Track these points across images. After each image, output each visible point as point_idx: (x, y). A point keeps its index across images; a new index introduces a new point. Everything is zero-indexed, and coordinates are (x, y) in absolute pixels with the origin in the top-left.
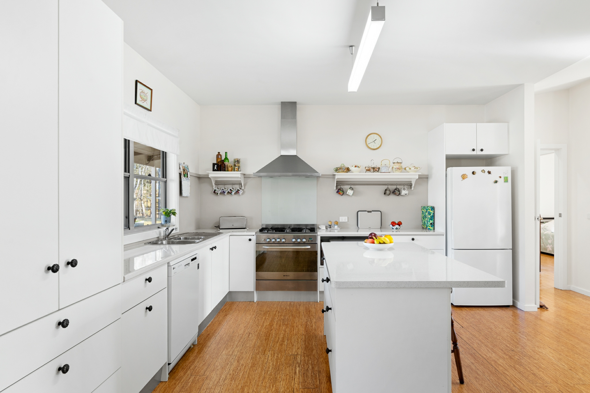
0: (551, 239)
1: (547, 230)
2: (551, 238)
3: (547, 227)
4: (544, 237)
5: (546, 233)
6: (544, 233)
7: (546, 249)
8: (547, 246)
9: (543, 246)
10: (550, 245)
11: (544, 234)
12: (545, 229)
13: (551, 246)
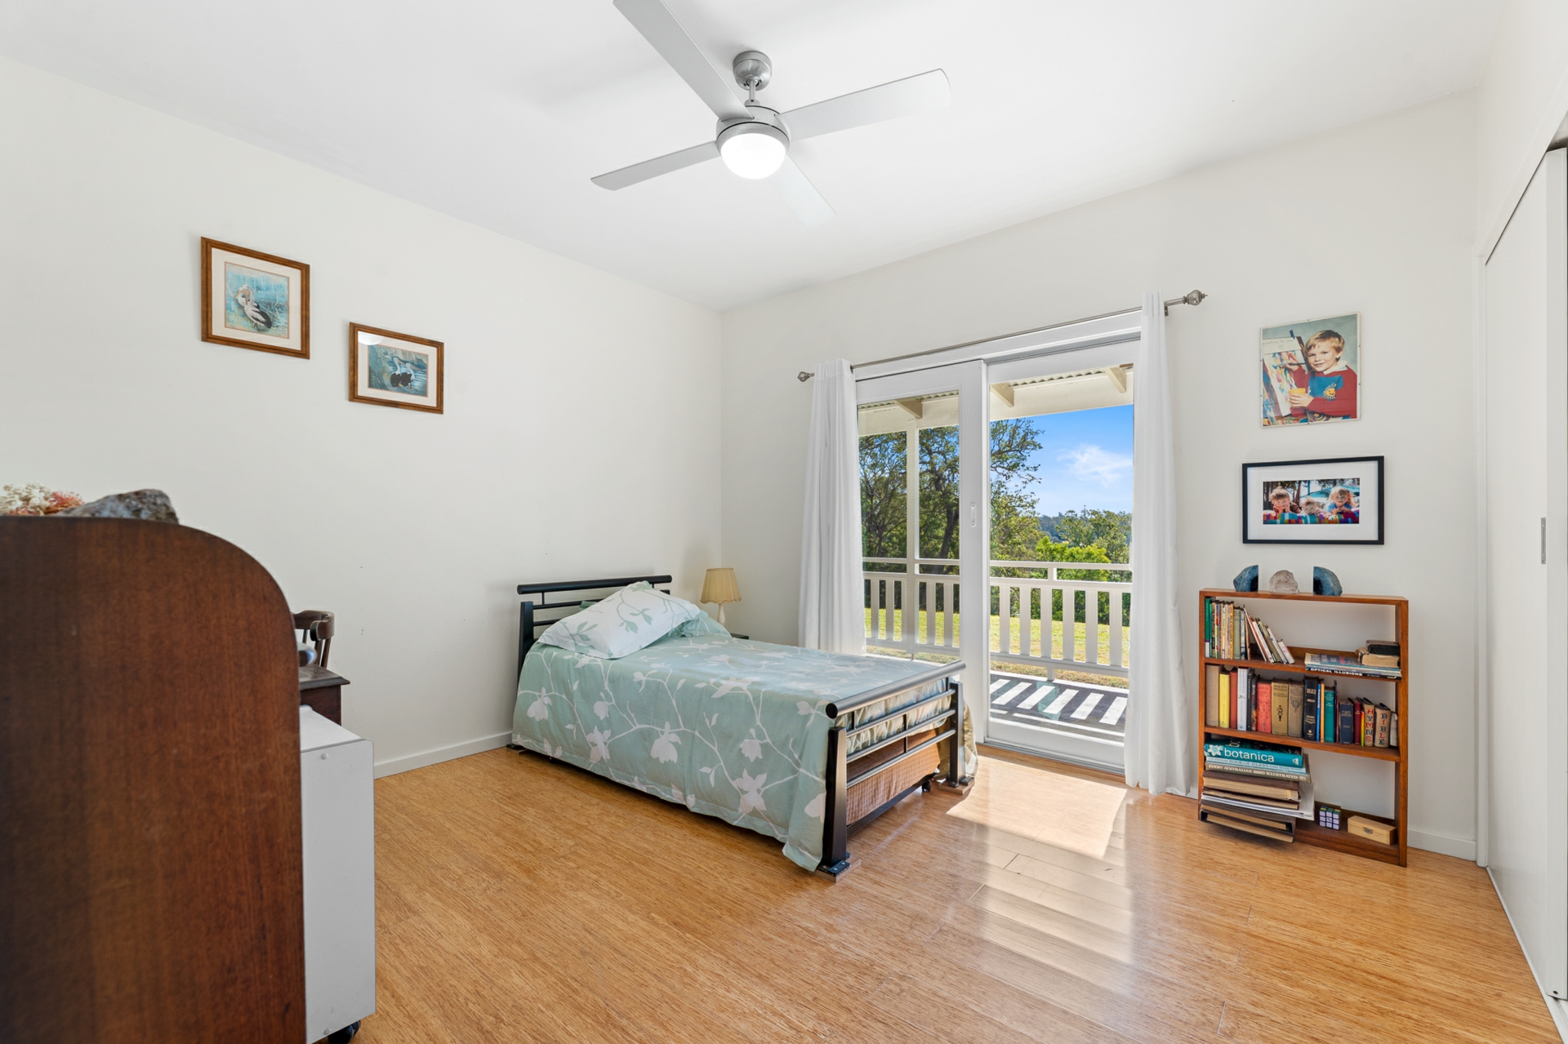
0: (608, 698)
1: (592, 647)
2: (606, 694)
3: (595, 626)
4: (575, 687)
5: (585, 660)
6: (579, 666)
7: (586, 754)
8: (589, 738)
9: (572, 731)
10: (601, 731)
11: (578, 670)
12: (585, 638)
13: (607, 733)
